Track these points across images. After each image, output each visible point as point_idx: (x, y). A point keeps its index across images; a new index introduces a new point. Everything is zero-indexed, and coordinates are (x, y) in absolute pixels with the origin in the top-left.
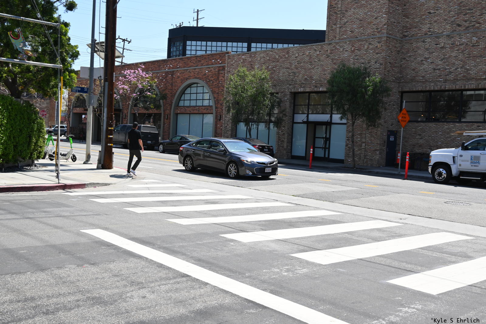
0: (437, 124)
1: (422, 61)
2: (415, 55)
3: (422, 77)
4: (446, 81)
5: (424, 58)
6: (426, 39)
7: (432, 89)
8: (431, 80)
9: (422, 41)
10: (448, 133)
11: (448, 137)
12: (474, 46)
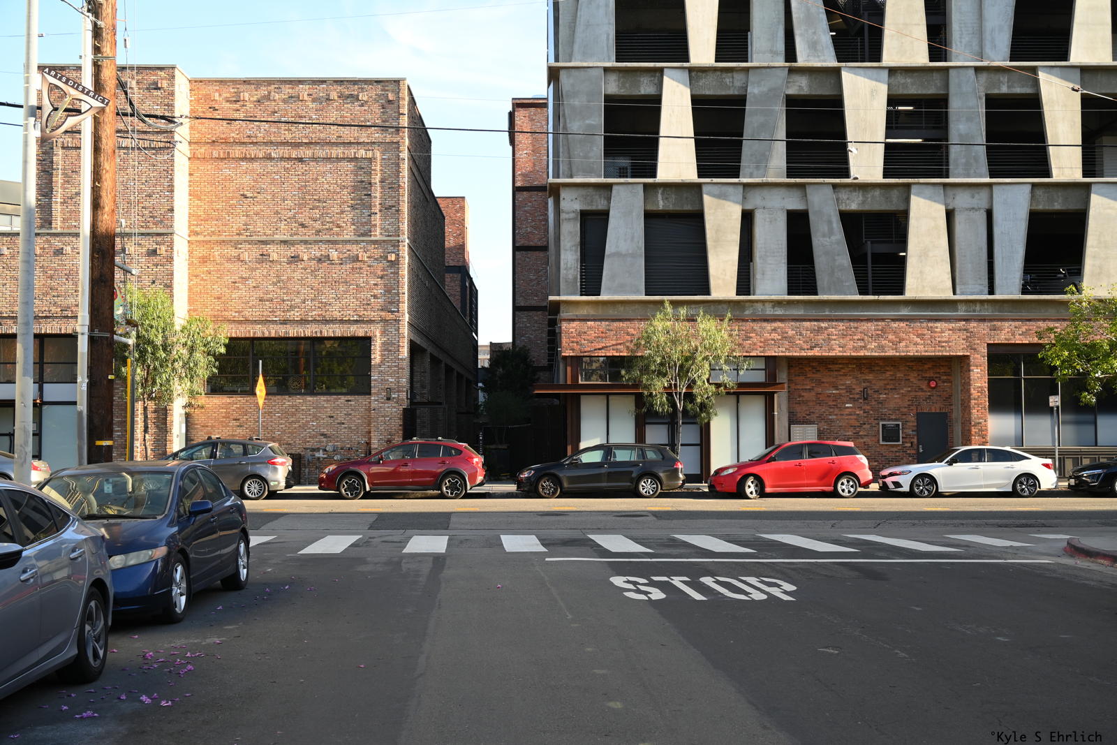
1: (235, 282)
2: (219, 270)
3: (236, 312)
4: (285, 321)
5: (239, 278)
6: (241, 244)
7: (259, 335)
9: (232, 246)
10: (293, 414)
11: (292, 422)
12: (333, 264)
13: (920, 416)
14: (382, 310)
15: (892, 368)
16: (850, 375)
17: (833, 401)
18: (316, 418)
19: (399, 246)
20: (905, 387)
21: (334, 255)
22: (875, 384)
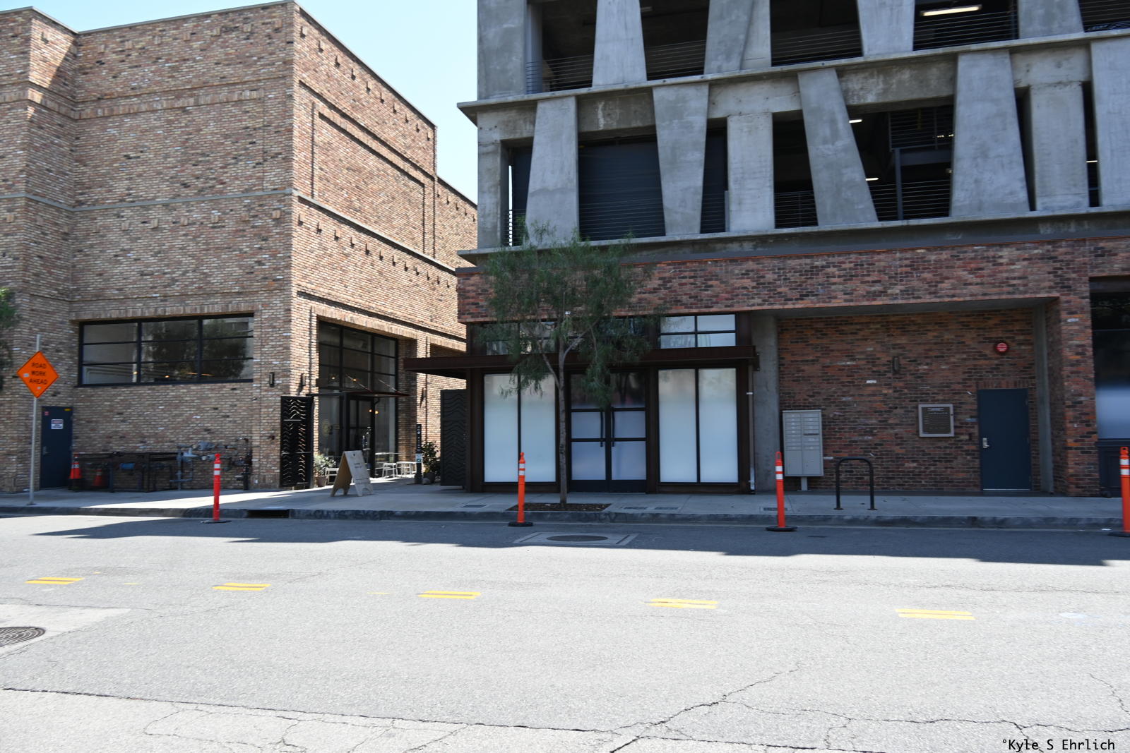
0: (154, 389)
1: (116, 256)
2: (102, 243)
3: (117, 290)
4: (165, 298)
5: (122, 250)
6: (123, 212)
7: (139, 314)
8: (135, 296)
9: (115, 215)
10: (177, 407)
11: (176, 415)
12: (215, 227)
13: (983, 396)
15: (937, 327)
16: (872, 340)
17: (847, 376)
18: (200, 410)
19: (285, 200)
20: (956, 353)
22: (910, 351)
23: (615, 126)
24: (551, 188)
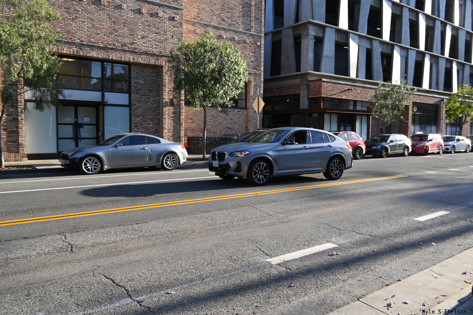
11: (216, 121)
12: (235, 43)
14: (254, 69)
18: (226, 120)
19: (261, 39)
21: (236, 38)
23: (339, 40)
24: (329, 56)
